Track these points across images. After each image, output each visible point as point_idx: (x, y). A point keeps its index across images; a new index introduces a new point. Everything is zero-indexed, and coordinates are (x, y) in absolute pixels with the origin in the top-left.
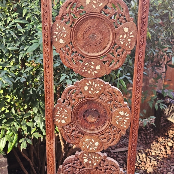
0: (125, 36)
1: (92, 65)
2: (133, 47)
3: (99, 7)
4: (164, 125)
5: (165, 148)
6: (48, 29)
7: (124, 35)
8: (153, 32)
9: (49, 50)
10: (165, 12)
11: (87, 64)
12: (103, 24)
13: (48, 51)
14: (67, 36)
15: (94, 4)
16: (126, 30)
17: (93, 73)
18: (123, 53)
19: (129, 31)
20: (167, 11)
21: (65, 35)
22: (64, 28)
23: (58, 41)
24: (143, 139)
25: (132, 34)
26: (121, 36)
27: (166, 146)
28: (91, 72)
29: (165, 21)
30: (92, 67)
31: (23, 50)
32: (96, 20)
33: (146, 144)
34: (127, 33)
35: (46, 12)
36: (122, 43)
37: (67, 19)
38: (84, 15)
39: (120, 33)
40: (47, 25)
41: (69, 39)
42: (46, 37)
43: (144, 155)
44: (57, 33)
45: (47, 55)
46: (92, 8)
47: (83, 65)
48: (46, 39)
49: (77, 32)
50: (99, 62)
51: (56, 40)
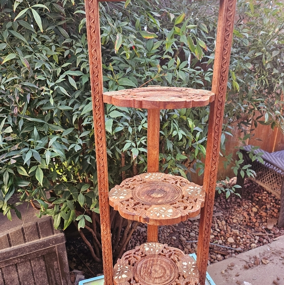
4: (248, 187)
5: (249, 214)
8: (242, 81)
10: (257, 54)
13: (100, 118)
20: (260, 54)
24: (223, 203)
27: (250, 212)
29: (257, 66)
31: (77, 110)
33: (226, 208)
35: (97, 67)
40: (98, 85)
42: (98, 100)
43: (224, 222)
45: (100, 124)
48: (97, 104)
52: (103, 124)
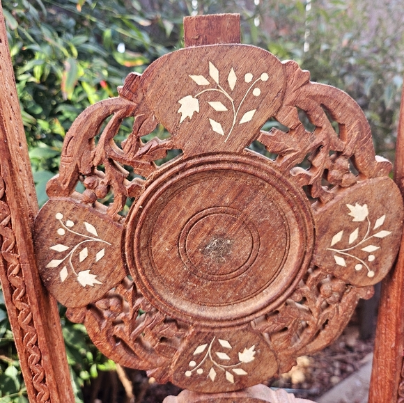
0: (354, 236)
1: (223, 350)
2: (384, 271)
3: (239, 128)
6: (20, 241)
7: (348, 231)
9: (38, 321)
11: (200, 349)
12: (260, 196)
13: (31, 323)
14: (108, 256)
15: (217, 115)
16: (359, 212)
17: (230, 377)
18: (342, 295)
19: (372, 217)
21: (100, 255)
22: (90, 228)
23: (72, 278)
25: (382, 228)
26: (337, 238)
28: (221, 375)
30: (223, 356)
32: (227, 180)
34: (360, 225)
36: (341, 261)
37: (101, 188)
38: (177, 168)
39: (334, 226)
40: (9, 224)
41: (119, 268)
42: (15, 271)
44: (60, 248)
45: (32, 340)
46: (209, 136)
47: (188, 355)
48: (16, 282)
49: (149, 236)
50: (249, 336)
51: (64, 274)
52: (42, 339)
